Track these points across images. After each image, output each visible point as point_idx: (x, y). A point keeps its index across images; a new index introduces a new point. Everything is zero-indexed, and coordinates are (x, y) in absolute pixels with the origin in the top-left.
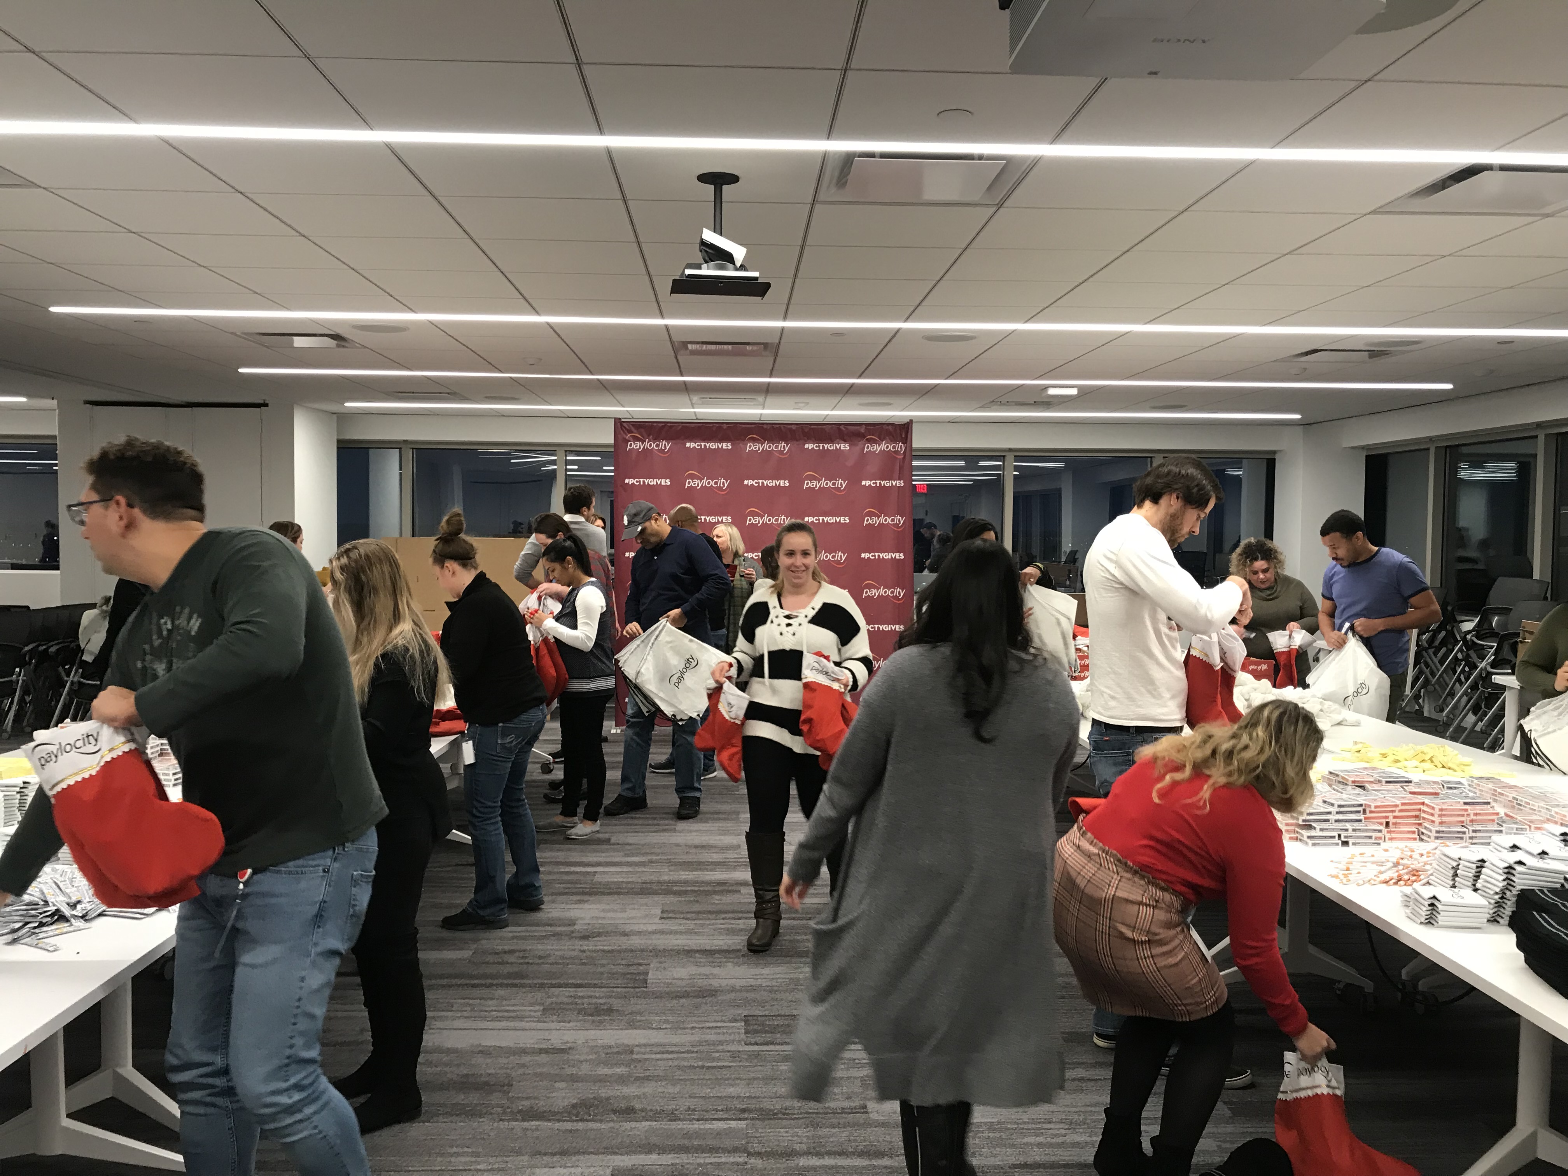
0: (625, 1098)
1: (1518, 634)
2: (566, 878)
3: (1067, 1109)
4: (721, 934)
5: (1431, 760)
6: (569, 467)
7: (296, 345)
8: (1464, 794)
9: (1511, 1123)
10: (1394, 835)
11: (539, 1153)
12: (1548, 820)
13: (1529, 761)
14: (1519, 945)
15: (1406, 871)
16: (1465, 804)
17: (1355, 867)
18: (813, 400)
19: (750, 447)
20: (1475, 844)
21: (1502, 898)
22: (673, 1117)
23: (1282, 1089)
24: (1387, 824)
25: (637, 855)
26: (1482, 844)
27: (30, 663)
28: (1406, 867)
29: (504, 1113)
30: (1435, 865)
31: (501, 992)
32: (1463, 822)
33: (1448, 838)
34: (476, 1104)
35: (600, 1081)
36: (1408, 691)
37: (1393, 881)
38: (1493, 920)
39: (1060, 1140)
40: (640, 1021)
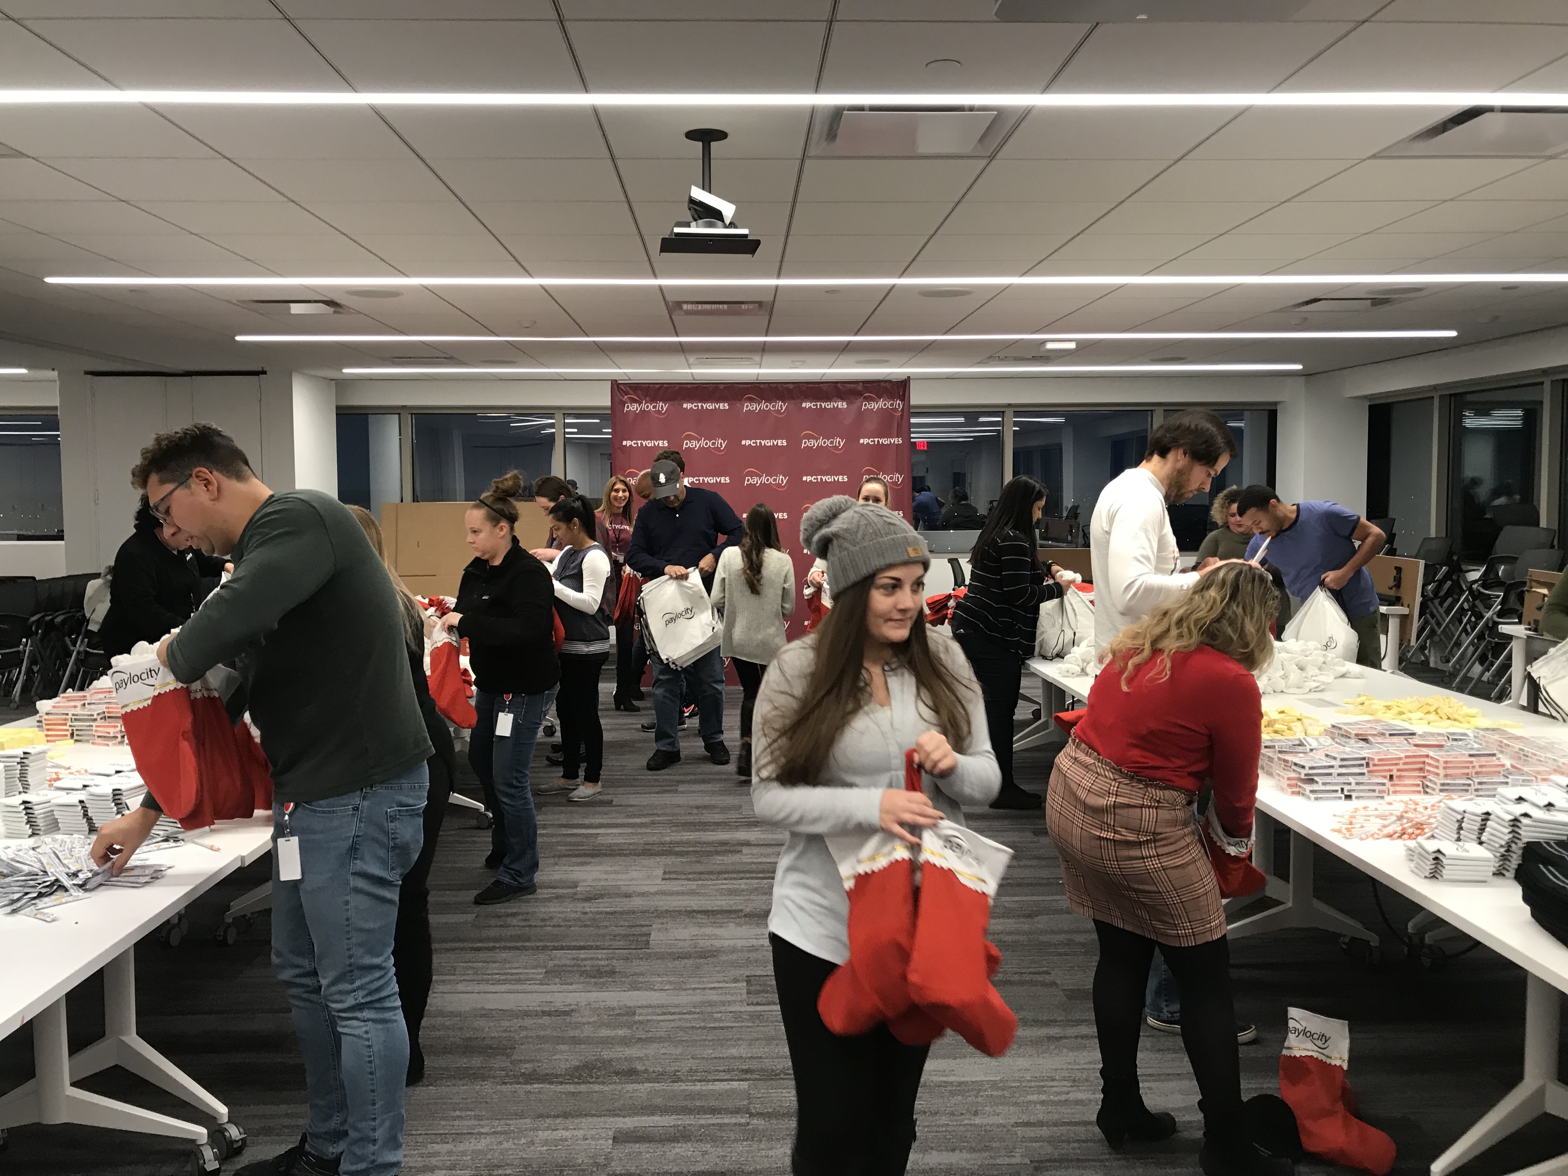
0: (626, 1059)
1: (1524, 583)
2: (568, 839)
3: (1070, 1067)
4: (722, 894)
5: (1436, 711)
6: (567, 430)
7: (293, 311)
8: (1469, 746)
9: (1517, 1078)
10: (1398, 788)
11: (541, 1116)
12: (1555, 771)
13: (1536, 711)
14: (1526, 899)
15: (1410, 824)
16: (1471, 756)
17: (1359, 820)
18: (809, 358)
19: (747, 407)
20: (1481, 796)
21: (1507, 851)
22: (676, 1078)
23: (1286, 1044)
24: (1391, 777)
25: (639, 816)
26: (1488, 796)
27: (37, 633)
28: (1410, 820)
29: (507, 1076)
30: (1439, 818)
31: (504, 955)
32: (1468, 774)
33: (1453, 791)
34: (479, 1068)
35: (603, 1043)
36: (1413, 642)
37: (1397, 835)
38: (1499, 874)
39: (1063, 1097)
40: (642, 983)
